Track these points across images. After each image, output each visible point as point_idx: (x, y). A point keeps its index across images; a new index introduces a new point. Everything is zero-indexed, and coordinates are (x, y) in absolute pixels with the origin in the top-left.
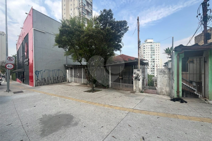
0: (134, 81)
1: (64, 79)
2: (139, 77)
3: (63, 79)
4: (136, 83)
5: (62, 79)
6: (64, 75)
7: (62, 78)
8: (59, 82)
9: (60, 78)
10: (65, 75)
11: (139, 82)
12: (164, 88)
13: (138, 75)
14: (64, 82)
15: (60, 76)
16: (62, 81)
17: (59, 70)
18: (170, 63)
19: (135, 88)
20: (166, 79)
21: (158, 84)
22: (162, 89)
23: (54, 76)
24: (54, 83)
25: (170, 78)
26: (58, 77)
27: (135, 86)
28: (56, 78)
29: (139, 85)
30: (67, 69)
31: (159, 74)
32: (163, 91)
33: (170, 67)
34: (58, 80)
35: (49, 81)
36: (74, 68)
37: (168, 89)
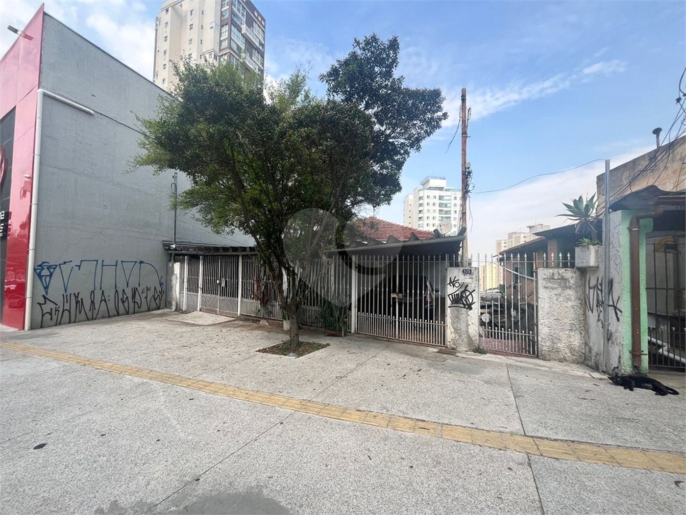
0: (447, 310)
1: (160, 300)
2: (470, 298)
3: (155, 299)
4: (456, 318)
5: (154, 296)
6: (161, 284)
7: (151, 294)
8: (141, 309)
9: (144, 295)
10: (164, 281)
11: (470, 312)
12: (563, 335)
13: (466, 290)
14: (158, 308)
15: (143, 287)
16: (153, 305)
17: (141, 262)
18: (592, 249)
19: (453, 335)
20: (570, 304)
21: (541, 321)
22: (554, 339)
23: (121, 286)
24: (118, 315)
25: (584, 303)
26: (135, 291)
27: (454, 328)
28: (129, 293)
29: (468, 325)
30: (175, 261)
31: (546, 288)
32: (560, 345)
33: (592, 263)
34: (136, 304)
35: (97, 306)
36: (205, 257)
37: (576, 340)
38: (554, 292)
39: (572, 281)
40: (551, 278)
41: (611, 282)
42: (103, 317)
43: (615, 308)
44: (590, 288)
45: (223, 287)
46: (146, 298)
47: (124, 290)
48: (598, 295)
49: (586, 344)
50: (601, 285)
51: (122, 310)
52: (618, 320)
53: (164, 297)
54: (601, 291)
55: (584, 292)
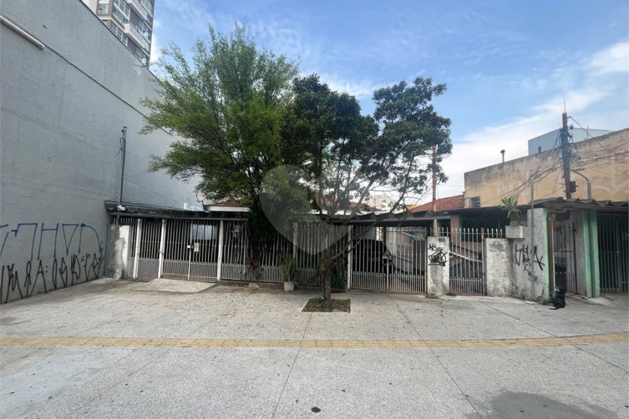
0: (429, 267)
1: (99, 268)
2: (444, 258)
3: (94, 268)
4: (434, 272)
5: (93, 264)
6: (101, 250)
7: (90, 261)
8: (79, 281)
9: (82, 264)
10: (103, 246)
11: (444, 268)
13: (441, 253)
14: (97, 277)
15: (83, 254)
16: (92, 275)
17: (83, 225)
18: (521, 227)
19: (433, 285)
20: (504, 260)
21: (488, 272)
22: (496, 282)
23: (61, 254)
24: (56, 288)
25: (512, 259)
26: (74, 259)
27: (433, 280)
28: (68, 262)
29: (442, 277)
30: (122, 224)
31: (491, 251)
32: (499, 286)
33: (521, 236)
34: (75, 274)
35: (33, 280)
36: (168, 221)
37: (507, 283)
38: (495, 253)
39: (505, 246)
40: (493, 245)
41: (535, 248)
42: (39, 293)
43: (539, 263)
44: (516, 251)
45: (195, 253)
46: (85, 266)
47: (63, 259)
48: (524, 255)
49: (513, 284)
50: (527, 249)
51: (59, 283)
52: (542, 269)
53: (102, 265)
54: (527, 253)
55: (512, 253)
